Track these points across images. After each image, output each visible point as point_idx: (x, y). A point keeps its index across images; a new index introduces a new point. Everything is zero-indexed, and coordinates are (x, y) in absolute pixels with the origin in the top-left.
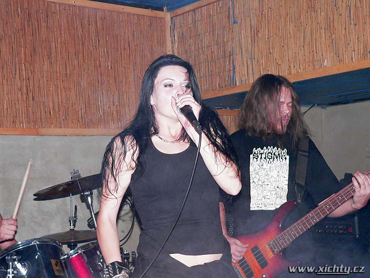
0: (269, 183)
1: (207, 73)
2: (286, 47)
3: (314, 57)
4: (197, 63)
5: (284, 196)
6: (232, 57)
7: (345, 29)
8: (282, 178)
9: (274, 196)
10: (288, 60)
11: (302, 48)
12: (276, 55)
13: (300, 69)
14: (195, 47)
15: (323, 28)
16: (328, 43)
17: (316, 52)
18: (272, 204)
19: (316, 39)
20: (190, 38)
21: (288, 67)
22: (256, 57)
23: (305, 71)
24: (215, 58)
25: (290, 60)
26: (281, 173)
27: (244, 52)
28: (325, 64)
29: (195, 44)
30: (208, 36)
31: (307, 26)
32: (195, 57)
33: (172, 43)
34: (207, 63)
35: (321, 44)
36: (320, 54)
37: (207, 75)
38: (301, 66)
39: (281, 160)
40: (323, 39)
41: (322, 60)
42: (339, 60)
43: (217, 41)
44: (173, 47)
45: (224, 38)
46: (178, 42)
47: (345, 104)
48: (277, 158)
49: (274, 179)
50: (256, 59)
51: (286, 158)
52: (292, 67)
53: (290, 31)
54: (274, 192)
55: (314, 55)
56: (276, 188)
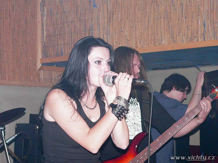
0: (128, 121)
1: (70, 41)
2: (134, 28)
3: (155, 37)
4: (62, 33)
5: (140, 129)
6: (91, 32)
7: (179, 20)
8: (137, 117)
9: (133, 129)
10: (136, 38)
11: (146, 30)
12: (126, 33)
13: (144, 44)
14: (61, 20)
15: (163, 17)
16: (166, 28)
17: (157, 34)
18: (133, 135)
19: (157, 25)
20: (57, 14)
21: (135, 42)
22: (110, 32)
23: (148, 46)
24: (77, 30)
25: (137, 38)
26: (135, 114)
27: (101, 28)
28: (163, 43)
29: (61, 19)
30: (73, 14)
31: (151, 15)
32: (60, 28)
33: (42, 16)
34: (71, 34)
35: (160, 28)
36: (160, 35)
37: (70, 42)
38: (145, 43)
39: (134, 105)
40: (163, 24)
41: (161, 40)
42: (174, 41)
43: (79, 18)
44: (42, 19)
45: (85, 16)
46: (47, 16)
47: (163, 69)
48: (131, 104)
49: (131, 118)
50: (110, 35)
51: (137, 104)
52: (138, 42)
53: (137, 16)
54: (133, 127)
55: (155, 35)
56: (134, 124)
